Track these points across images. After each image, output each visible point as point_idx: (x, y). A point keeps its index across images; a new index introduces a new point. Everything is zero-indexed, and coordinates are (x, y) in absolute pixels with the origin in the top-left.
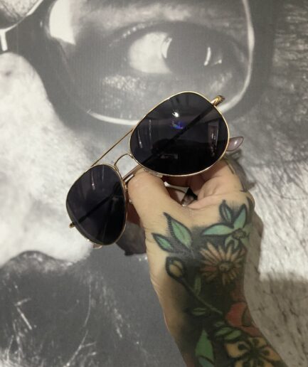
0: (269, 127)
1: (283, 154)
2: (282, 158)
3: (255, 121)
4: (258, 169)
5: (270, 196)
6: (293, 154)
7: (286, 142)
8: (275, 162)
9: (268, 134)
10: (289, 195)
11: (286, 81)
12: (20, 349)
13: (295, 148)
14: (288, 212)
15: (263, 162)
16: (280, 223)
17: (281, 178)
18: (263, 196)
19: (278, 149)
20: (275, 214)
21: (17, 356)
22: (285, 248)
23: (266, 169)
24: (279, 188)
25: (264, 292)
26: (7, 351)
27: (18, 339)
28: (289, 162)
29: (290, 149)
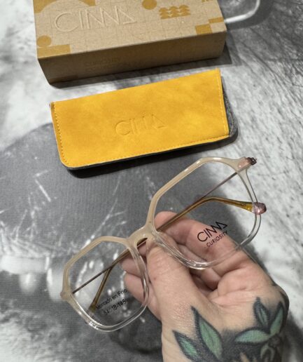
0: (278, 35)
1: (290, 54)
2: (290, 57)
3: (267, 29)
4: (273, 63)
5: (284, 84)
6: (297, 55)
7: (292, 46)
8: (286, 59)
9: (278, 39)
10: (298, 83)
11: (285, 8)
12: (34, 225)
13: (298, 51)
14: (299, 96)
15: (276, 58)
16: (294, 104)
17: (291, 71)
18: (278, 83)
19: (286, 50)
20: (289, 96)
21: (29, 233)
22: (300, 123)
23: (279, 64)
24: (290, 78)
25: (287, 158)
26: (17, 229)
27: (33, 213)
28: (295, 60)
29: (295, 52)
